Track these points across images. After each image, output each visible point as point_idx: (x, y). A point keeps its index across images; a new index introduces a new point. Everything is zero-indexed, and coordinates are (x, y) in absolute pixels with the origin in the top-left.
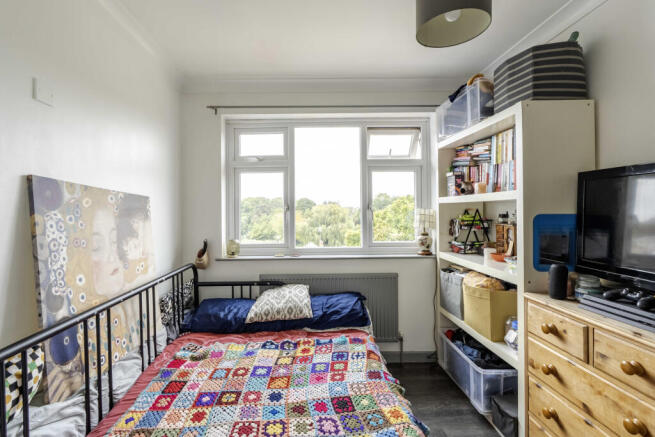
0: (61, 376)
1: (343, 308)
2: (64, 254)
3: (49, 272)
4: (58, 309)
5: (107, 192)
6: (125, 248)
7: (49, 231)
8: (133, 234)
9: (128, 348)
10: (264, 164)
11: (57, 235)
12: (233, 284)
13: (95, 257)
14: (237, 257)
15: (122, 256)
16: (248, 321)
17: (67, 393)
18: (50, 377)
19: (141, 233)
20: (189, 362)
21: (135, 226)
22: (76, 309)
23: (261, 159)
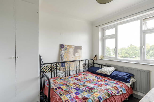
0: (62, 69)
1: (120, 76)
2: (64, 54)
3: (62, 56)
4: (63, 60)
5: (72, 46)
6: (75, 54)
7: (62, 51)
8: (77, 52)
9: (74, 69)
10: (110, 37)
11: (63, 51)
12: (100, 65)
13: (69, 55)
14: (103, 59)
15: (74, 55)
16: (97, 72)
17: (63, 71)
18: (61, 68)
19: (79, 52)
20: (82, 75)
21: (78, 51)
22: (65, 61)
23: (109, 36)
